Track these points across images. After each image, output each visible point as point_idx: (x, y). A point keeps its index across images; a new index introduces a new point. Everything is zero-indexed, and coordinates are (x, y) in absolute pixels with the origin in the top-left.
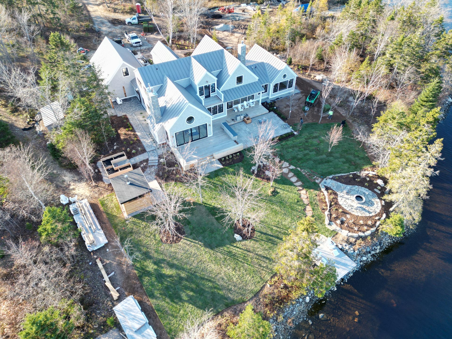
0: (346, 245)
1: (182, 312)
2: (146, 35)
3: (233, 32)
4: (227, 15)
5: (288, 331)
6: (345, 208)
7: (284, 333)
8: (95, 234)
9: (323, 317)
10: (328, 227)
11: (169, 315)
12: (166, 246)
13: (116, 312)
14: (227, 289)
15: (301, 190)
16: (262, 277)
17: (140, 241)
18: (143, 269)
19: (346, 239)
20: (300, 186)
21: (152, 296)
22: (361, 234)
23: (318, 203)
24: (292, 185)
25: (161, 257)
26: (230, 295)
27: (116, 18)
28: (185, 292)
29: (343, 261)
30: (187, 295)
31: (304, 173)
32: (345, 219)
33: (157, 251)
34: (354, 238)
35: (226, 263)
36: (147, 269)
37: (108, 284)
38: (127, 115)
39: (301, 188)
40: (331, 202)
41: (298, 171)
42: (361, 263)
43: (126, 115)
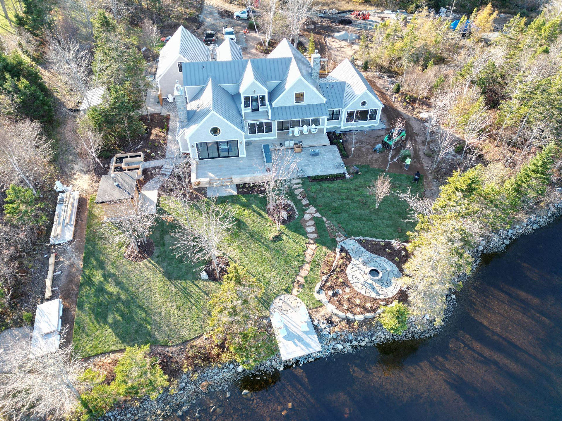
0: (323, 323)
1: (97, 333)
2: (249, 32)
3: (353, 43)
4: (360, 21)
5: (197, 395)
6: (350, 279)
7: (191, 395)
8: (66, 228)
9: (246, 394)
10: (315, 294)
11: (83, 331)
12: (125, 262)
13: (37, 310)
14: (158, 326)
15: (311, 244)
16: (204, 326)
17: (104, 248)
18: (89, 278)
19: (327, 316)
20: (312, 239)
21: (80, 307)
22: (350, 316)
23: (322, 265)
24: (303, 235)
25: (114, 271)
26: (156, 333)
27: (229, 10)
28: (113, 314)
29: (308, 340)
30: (114, 319)
31: (327, 225)
32: (340, 292)
33: (113, 264)
34: (339, 318)
35: (174, 299)
36: (93, 279)
37: (48, 282)
38: (171, 115)
39: (312, 241)
40: (336, 268)
41: (323, 221)
42: (333, 351)
43: (169, 115)
